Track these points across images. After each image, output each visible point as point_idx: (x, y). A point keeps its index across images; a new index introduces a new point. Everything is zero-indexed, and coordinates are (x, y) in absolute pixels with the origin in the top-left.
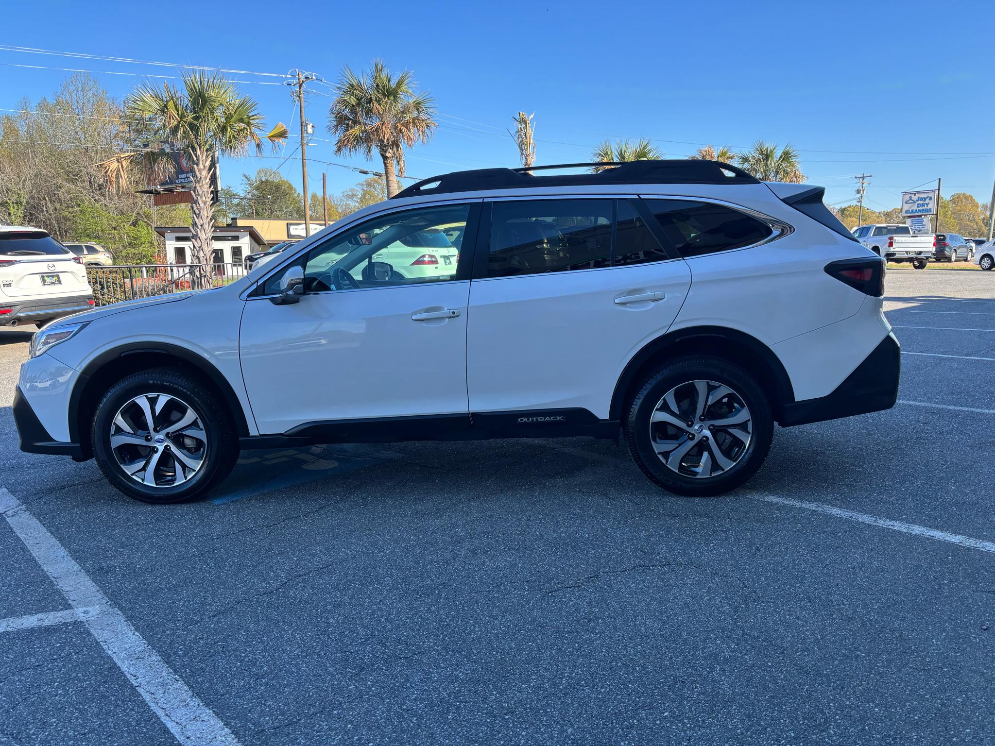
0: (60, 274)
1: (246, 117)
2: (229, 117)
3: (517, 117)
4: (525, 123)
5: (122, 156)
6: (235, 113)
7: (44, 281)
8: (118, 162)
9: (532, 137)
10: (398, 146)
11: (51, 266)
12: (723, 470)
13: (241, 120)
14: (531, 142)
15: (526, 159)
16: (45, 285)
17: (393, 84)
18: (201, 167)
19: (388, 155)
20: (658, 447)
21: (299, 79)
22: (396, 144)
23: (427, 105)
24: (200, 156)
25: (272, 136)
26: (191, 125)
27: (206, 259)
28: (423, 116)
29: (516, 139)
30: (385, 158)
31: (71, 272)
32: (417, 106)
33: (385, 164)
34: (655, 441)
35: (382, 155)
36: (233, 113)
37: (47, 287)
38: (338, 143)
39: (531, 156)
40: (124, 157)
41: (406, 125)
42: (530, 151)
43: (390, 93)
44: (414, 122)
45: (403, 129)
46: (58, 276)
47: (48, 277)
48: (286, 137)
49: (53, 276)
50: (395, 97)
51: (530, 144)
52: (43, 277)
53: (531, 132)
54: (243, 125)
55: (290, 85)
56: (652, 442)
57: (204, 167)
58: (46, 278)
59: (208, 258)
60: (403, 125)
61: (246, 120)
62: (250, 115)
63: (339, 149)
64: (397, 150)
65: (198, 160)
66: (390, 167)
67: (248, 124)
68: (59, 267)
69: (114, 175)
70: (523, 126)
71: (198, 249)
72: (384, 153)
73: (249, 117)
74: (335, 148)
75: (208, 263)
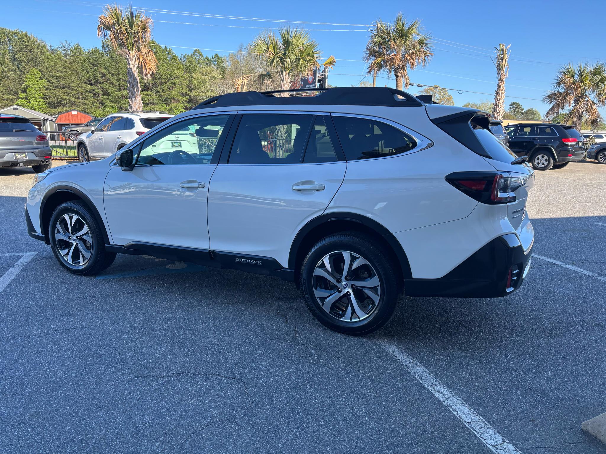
0: (182, 142)
1: (312, 52)
2: (302, 53)
3: (498, 47)
4: (503, 51)
5: (245, 76)
6: (305, 51)
7: (172, 145)
8: (243, 80)
9: (507, 61)
10: (404, 69)
11: (177, 137)
12: (359, 318)
13: (309, 55)
14: (506, 64)
15: (501, 76)
16: (173, 147)
17: (406, 29)
18: (285, 82)
19: (399, 74)
20: (318, 293)
21: (378, 27)
22: (403, 68)
23: (427, 42)
24: (285, 76)
25: (326, 64)
26: (281, 59)
27: (282, 136)
28: (424, 49)
29: (495, 62)
30: (397, 76)
31: (187, 141)
32: (421, 42)
33: (396, 80)
34: (316, 289)
35: (395, 74)
36: (304, 50)
37: (174, 148)
38: (369, 67)
39: (504, 74)
40: (246, 77)
41: (411, 55)
42: (504, 70)
43: (403, 35)
44: (416, 53)
45: (409, 57)
46: (180, 143)
47: (175, 143)
48: (334, 65)
49: (177, 143)
50: (406, 37)
51: (505, 65)
52: (172, 143)
53: (506, 57)
54: (310, 58)
55: (372, 31)
56: (314, 289)
57: (287, 82)
58: (174, 143)
59: (283, 136)
60: (409, 55)
61: (312, 54)
62: (314, 51)
63: (370, 71)
64: (403, 72)
65: (283, 78)
66: (399, 82)
67: (313, 56)
68: (181, 138)
69: (240, 87)
70: (502, 53)
71: (278, 130)
72: (396, 74)
73: (313, 53)
74: (368, 70)
75: (283, 139)
